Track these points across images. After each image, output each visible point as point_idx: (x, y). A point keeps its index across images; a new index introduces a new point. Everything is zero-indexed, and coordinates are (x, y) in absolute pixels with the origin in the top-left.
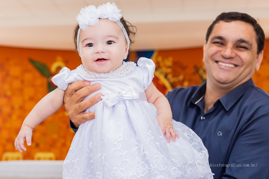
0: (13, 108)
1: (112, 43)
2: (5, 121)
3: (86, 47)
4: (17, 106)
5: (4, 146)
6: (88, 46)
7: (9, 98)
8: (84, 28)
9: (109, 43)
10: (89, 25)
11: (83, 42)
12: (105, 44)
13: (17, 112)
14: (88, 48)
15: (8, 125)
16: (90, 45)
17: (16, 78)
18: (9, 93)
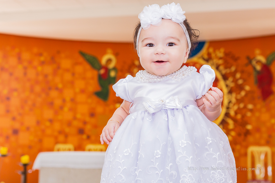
0: (64, 101)
1: (174, 45)
2: (56, 113)
3: (146, 47)
4: (68, 99)
5: (56, 138)
6: (148, 45)
7: (60, 91)
8: (145, 27)
9: (171, 44)
10: (151, 25)
11: (143, 41)
12: (165, 45)
13: (68, 105)
14: (148, 47)
15: (60, 117)
16: (151, 45)
17: (67, 70)
18: (60, 86)
